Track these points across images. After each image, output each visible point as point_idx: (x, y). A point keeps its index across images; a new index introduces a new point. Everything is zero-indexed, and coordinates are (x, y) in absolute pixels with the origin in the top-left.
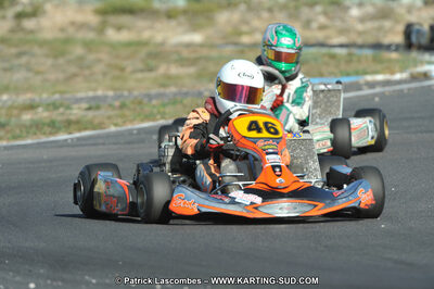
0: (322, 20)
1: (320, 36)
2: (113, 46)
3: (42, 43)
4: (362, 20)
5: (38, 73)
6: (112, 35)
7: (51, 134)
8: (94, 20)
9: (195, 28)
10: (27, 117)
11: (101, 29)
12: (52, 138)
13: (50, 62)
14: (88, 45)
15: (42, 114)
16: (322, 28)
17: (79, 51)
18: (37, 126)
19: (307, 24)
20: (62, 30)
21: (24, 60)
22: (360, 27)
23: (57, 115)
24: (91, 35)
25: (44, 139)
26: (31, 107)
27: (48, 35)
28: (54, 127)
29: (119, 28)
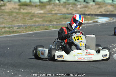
0: (71, 8)
1: (71, 12)
2: (23, 13)
3: (6, 13)
4: (81, 8)
5: (5, 19)
6: (22, 11)
7: (9, 34)
8: (18, 7)
9: (42, 9)
10: (3, 30)
11: (19, 9)
12: (10, 35)
13: (8, 17)
14: (17, 13)
15: (7, 29)
16: (71, 10)
17: (15, 14)
18: (6, 32)
19: (68, 9)
20: (11, 9)
21: (2, 16)
22: (80, 10)
23: (10, 30)
24: (17, 11)
25: (8, 35)
26: (4, 28)
27: (7, 11)
28: (10, 32)
29: (24, 9)
